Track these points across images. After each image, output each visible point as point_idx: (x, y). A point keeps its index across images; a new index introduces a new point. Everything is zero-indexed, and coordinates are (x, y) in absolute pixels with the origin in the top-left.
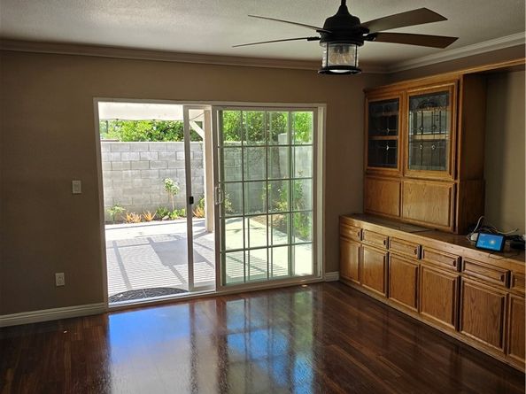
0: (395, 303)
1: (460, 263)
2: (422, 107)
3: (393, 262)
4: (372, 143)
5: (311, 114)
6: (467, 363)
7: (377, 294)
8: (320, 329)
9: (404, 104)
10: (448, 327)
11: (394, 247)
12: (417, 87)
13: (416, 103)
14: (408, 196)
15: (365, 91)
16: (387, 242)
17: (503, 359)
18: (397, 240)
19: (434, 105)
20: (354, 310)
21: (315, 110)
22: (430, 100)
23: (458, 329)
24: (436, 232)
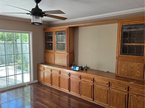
0: (54, 87)
1: (70, 74)
2: (59, 34)
3: (53, 75)
4: (46, 43)
6: (72, 100)
7: (49, 85)
8: (32, 98)
9: (54, 33)
10: (67, 91)
11: (53, 72)
12: (57, 29)
13: (57, 33)
14: (56, 58)
15: (44, 29)
16: (51, 70)
17: (80, 97)
18: (54, 70)
19: (62, 34)
20: (42, 90)
21: (29, 33)
22: (61, 33)
23: (69, 91)
24: (64, 67)
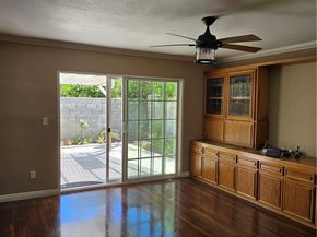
0: (222, 187)
1: (258, 164)
2: (236, 82)
3: (221, 165)
4: (208, 101)
5: (175, 84)
6: (262, 216)
7: (212, 183)
9: (227, 80)
10: (251, 198)
11: (222, 158)
12: (233, 71)
13: (233, 80)
14: (229, 130)
15: (205, 73)
16: (218, 154)
17: (281, 214)
18: (224, 153)
19: (243, 81)
20: (199, 191)
21: (178, 81)
22: (241, 79)
23: (257, 199)
24: (245, 149)
